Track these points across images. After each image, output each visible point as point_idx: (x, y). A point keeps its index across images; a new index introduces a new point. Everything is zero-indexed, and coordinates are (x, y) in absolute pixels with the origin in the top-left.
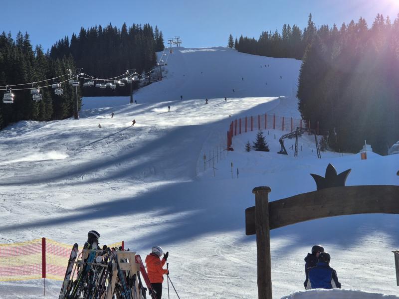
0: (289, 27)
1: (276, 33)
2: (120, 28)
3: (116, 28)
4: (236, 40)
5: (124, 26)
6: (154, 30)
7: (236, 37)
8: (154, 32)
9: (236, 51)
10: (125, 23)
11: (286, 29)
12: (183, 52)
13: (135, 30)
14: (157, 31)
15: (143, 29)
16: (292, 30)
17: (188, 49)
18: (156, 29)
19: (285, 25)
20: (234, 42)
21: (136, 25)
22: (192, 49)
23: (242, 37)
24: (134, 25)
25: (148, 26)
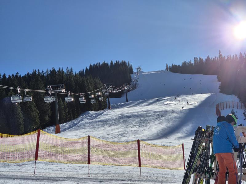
0: (197, 58)
1: (190, 62)
2: (109, 63)
3: (107, 63)
4: (170, 66)
5: (112, 62)
6: (127, 63)
7: (170, 65)
8: (127, 64)
9: (171, 72)
10: (112, 61)
11: (195, 59)
12: (144, 74)
13: (117, 64)
14: (129, 64)
15: (121, 63)
16: (199, 60)
17: (146, 72)
18: (128, 63)
19: (195, 57)
20: (169, 67)
21: (118, 61)
22: (148, 72)
23: (172, 65)
24: (117, 61)
25: (124, 61)
